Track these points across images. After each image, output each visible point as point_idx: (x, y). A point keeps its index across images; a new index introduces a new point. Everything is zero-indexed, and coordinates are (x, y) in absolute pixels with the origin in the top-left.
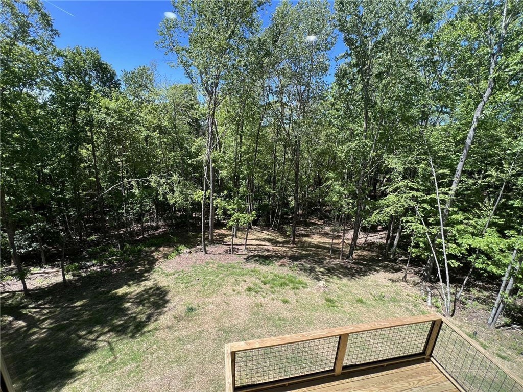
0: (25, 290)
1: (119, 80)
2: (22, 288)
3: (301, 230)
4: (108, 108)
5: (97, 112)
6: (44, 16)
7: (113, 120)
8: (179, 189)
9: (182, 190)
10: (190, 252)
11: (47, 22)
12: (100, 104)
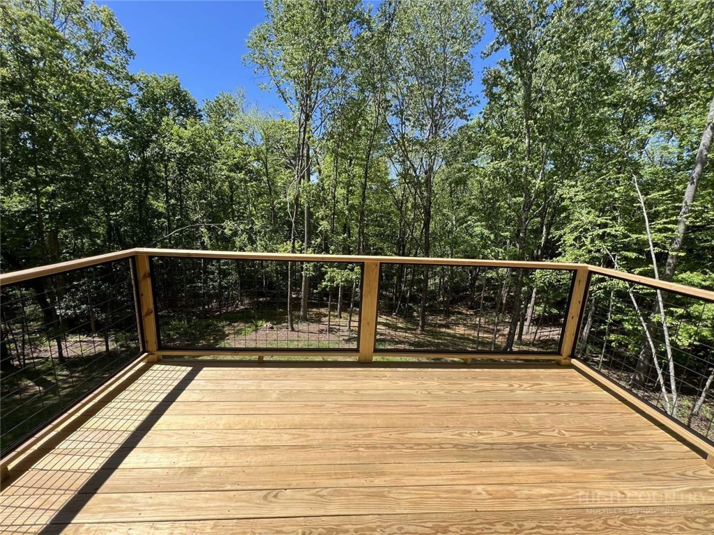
0: (61, 357)
1: (200, 110)
2: (57, 355)
3: (439, 319)
4: (181, 138)
5: (168, 141)
6: (119, 34)
7: (186, 150)
8: (263, 243)
9: (266, 245)
10: (272, 328)
11: (121, 40)
12: (172, 131)
